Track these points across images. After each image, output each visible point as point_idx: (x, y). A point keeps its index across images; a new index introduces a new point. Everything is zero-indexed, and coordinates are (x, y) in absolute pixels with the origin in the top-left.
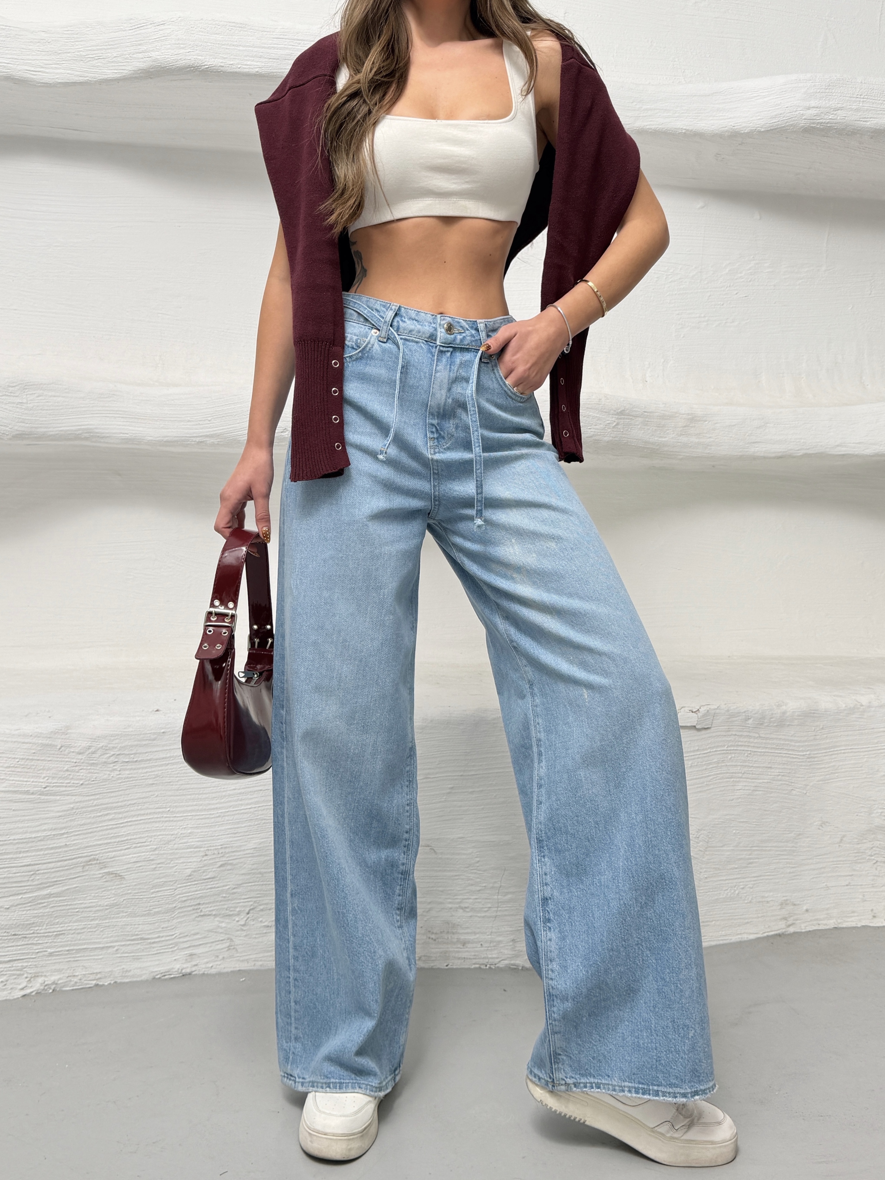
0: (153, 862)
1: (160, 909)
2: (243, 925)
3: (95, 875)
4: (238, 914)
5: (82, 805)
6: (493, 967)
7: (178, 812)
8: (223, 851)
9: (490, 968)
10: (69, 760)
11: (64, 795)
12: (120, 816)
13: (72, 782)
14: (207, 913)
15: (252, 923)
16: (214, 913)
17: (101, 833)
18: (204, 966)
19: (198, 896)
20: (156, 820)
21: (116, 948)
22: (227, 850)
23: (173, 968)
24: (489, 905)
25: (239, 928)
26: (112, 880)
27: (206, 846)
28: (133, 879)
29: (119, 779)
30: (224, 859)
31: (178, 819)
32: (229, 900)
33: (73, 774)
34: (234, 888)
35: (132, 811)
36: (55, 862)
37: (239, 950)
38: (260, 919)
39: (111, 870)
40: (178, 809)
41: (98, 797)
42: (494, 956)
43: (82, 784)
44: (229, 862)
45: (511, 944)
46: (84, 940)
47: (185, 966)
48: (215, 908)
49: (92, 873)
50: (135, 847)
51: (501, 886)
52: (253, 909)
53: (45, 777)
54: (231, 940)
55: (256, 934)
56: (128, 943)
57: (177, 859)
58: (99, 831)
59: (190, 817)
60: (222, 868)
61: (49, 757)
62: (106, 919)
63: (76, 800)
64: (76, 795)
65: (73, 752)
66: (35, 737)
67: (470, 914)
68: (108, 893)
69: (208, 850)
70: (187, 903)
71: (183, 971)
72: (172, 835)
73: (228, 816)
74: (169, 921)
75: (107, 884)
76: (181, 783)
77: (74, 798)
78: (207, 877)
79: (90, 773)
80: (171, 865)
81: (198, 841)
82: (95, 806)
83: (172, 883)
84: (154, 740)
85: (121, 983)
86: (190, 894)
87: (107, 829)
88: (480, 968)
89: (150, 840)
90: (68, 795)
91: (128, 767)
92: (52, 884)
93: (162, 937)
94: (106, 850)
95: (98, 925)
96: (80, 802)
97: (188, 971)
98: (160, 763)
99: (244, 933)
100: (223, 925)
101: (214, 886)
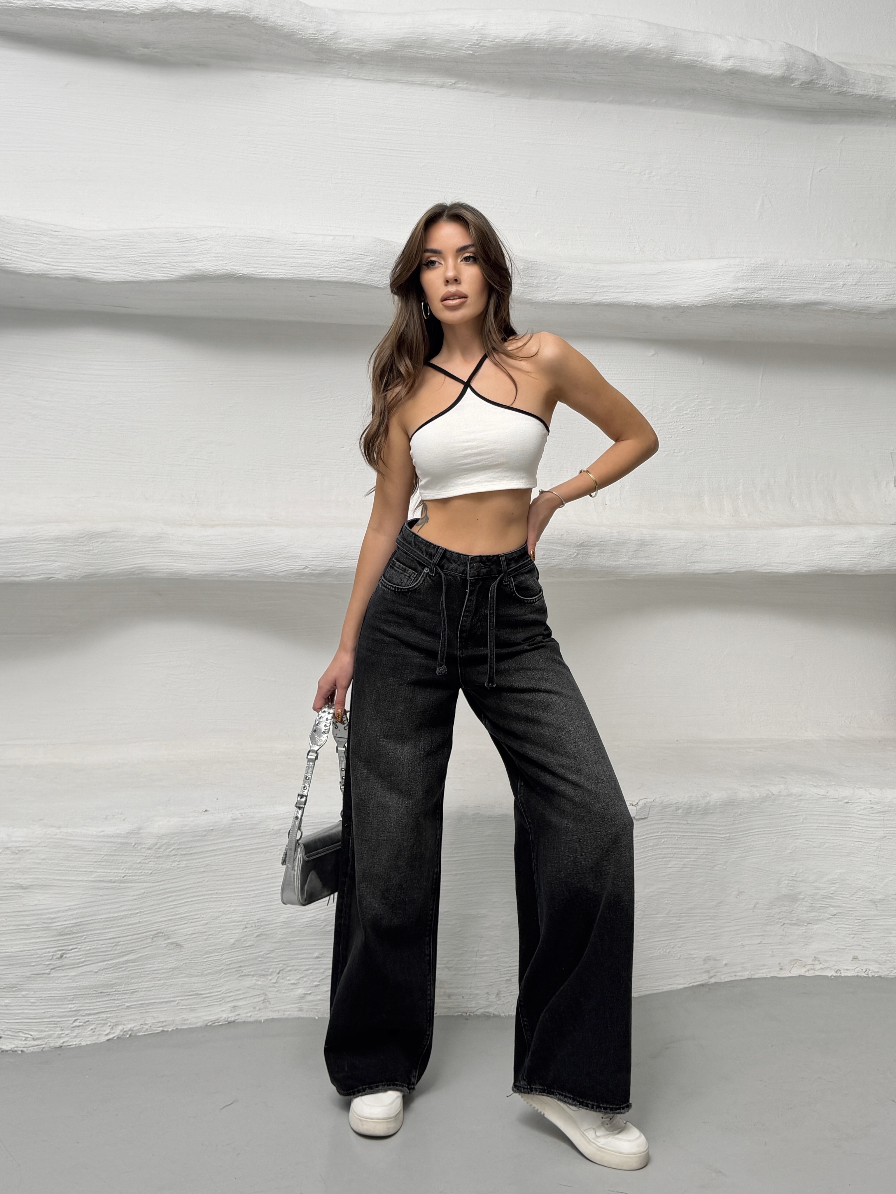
0: (206, 934)
1: (210, 971)
2: (275, 983)
3: (160, 944)
4: (271, 975)
5: (151, 890)
6: (472, 1014)
7: (224, 894)
8: (259, 924)
9: (469, 1015)
10: (141, 854)
11: (138, 882)
12: (180, 898)
13: (144, 871)
14: (247, 973)
15: (282, 981)
16: (252, 973)
17: (165, 912)
18: (245, 1015)
19: (240, 960)
20: (207, 900)
21: (177, 1002)
22: (262, 924)
23: (221, 1017)
24: (469, 965)
25: (271, 985)
26: (174, 948)
27: (246, 920)
28: (191, 947)
29: (178, 868)
30: (260, 930)
31: (224, 899)
32: (264, 963)
33: (144, 865)
34: (268, 954)
35: (188, 893)
36: (132, 935)
37: (272, 1003)
38: (288, 978)
39: (173, 941)
40: (224, 891)
41: (163, 883)
42: (473, 1006)
43: (151, 873)
44: (264, 933)
45: (486, 996)
46: (153, 995)
47: (230, 1015)
48: (252, 969)
49: (159, 943)
50: (191, 922)
51: (478, 950)
52: (282, 970)
53: (123, 869)
54: (266, 995)
55: (285, 990)
56: (186, 998)
57: (223, 931)
58: (164, 910)
59: (233, 898)
60: (258, 938)
61: (126, 852)
62: (169, 979)
63: (147, 886)
64: (146, 882)
65: (144, 848)
66: (116, 837)
67: (454, 973)
68: (171, 959)
69: (247, 924)
70: (232, 966)
71: (229, 1019)
72: (220, 912)
73: (263, 896)
74: (217, 980)
75: (170, 951)
76: (225, 870)
77: (145, 884)
78: (247, 945)
79: (156, 864)
80: (218, 936)
81: (240, 917)
82: (161, 890)
83: (219, 950)
84: (205, 836)
85: (181, 1029)
86: (233, 959)
87: (170, 909)
88: (462, 1015)
89: (203, 916)
90: (141, 882)
91: (185, 859)
92: (129, 953)
93: (213, 992)
94: (169, 925)
95: (163, 984)
96: (150, 887)
97: (233, 1019)
98: (210, 855)
99: (276, 989)
100: (259, 983)
101: (252, 952)
